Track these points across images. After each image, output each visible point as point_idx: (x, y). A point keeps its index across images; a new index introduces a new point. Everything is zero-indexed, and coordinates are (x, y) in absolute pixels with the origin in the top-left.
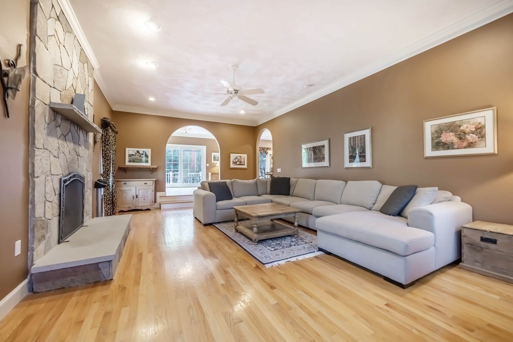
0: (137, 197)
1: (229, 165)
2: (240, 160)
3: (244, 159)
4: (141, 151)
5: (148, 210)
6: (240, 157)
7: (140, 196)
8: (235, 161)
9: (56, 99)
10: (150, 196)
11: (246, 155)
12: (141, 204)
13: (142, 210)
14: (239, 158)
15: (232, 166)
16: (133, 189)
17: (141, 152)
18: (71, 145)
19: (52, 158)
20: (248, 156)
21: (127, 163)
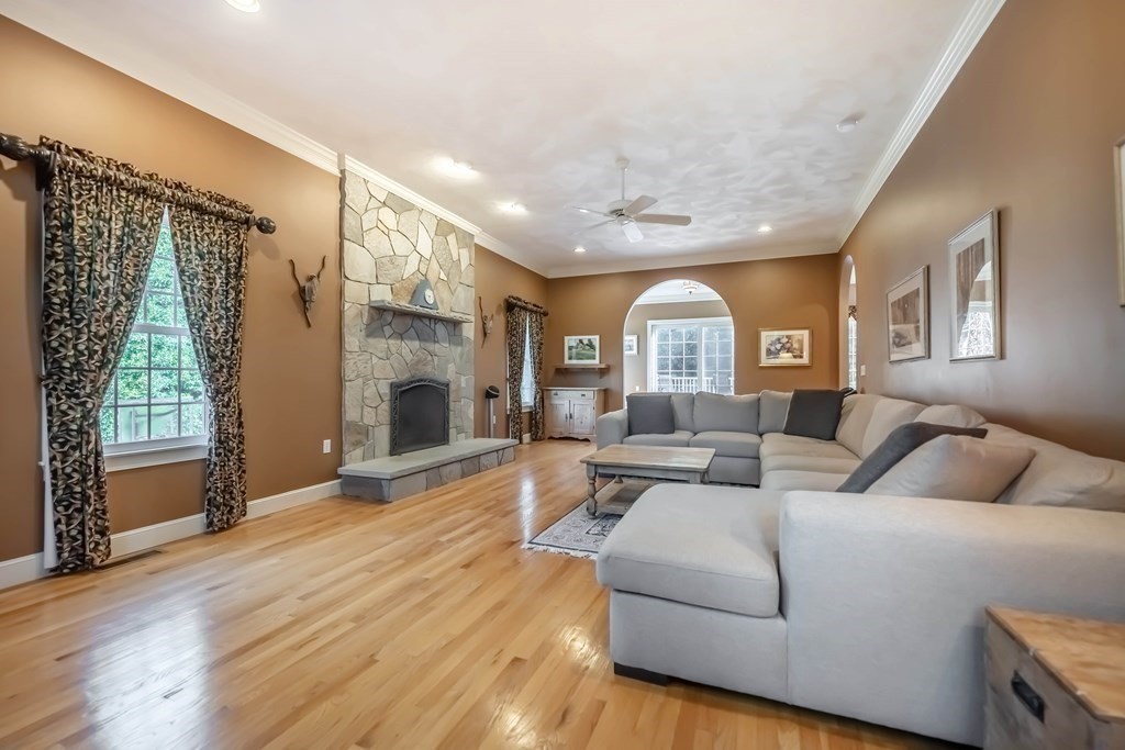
0: (571, 417)
1: (757, 358)
2: (788, 345)
3: (801, 342)
4: (585, 339)
5: (587, 440)
6: (789, 337)
7: (576, 416)
8: (773, 348)
9: (382, 295)
10: (589, 417)
11: (806, 333)
12: (576, 430)
13: (577, 439)
14: (784, 340)
15: (765, 361)
16: (566, 403)
17: (586, 342)
18: (416, 344)
19: (375, 360)
20: (812, 335)
21: (567, 361)
